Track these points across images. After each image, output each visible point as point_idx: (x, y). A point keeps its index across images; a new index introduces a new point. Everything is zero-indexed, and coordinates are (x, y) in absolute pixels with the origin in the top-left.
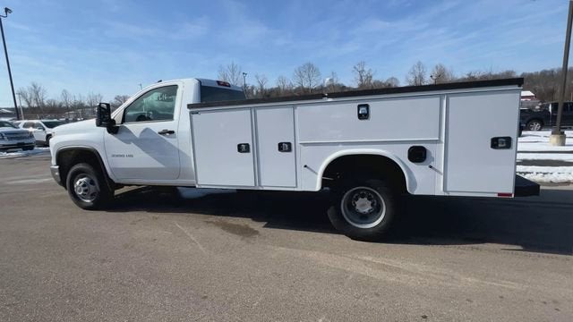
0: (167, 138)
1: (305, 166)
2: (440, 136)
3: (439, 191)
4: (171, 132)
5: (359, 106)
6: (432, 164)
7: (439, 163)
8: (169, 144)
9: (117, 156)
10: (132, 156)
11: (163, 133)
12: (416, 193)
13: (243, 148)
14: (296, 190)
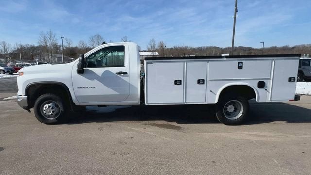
0: (122, 77)
1: (211, 91)
2: (270, 77)
3: (268, 100)
4: (125, 73)
5: (239, 63)
6: (266, 89)
7: (269, 88)
8: (123, 80)
9: (81, 88)
10: (95, 88)
11: (120, 73)
12: (259, 101)
13: (178, 82)
14: (205, 103)
